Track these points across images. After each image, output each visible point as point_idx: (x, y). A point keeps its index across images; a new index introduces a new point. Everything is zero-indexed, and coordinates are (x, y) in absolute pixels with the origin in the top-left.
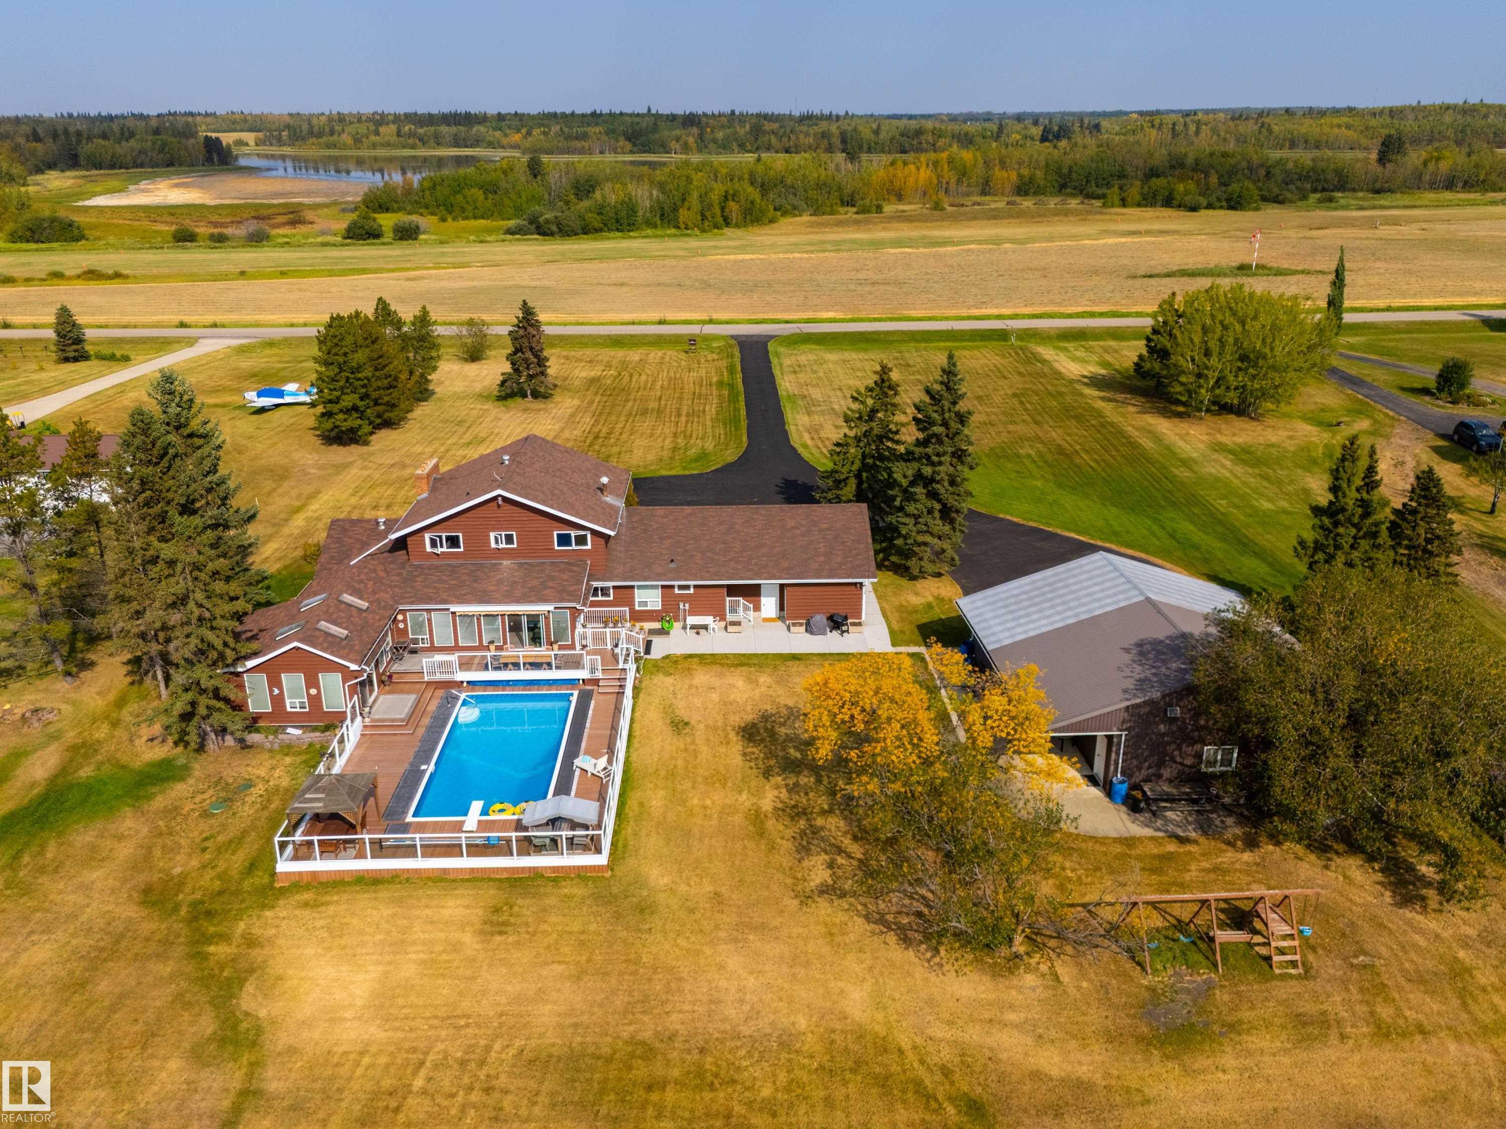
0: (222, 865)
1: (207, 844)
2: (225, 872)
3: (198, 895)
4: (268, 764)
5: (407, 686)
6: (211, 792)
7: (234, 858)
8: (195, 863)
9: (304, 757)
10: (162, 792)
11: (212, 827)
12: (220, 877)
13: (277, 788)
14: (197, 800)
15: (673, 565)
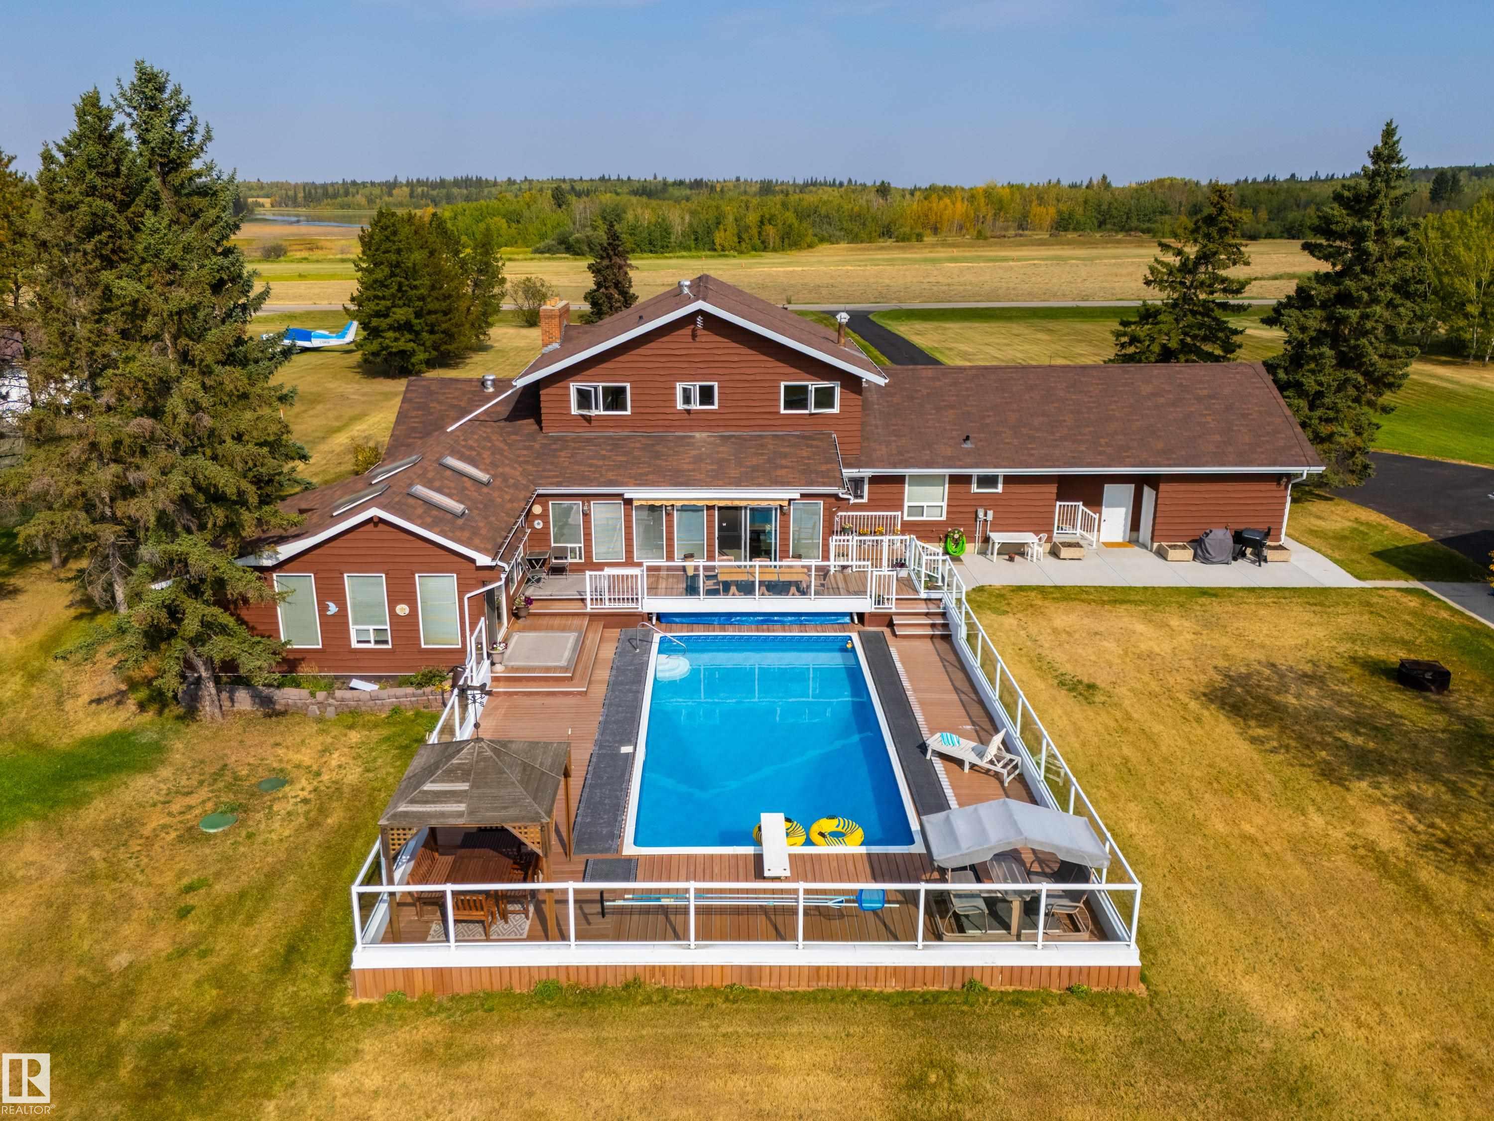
0: (223, 948)
1: (191, 900)
2: (229, 967)
3: (164, 1026)
4: (317, 742)
5: (557, 621)
6: (204, 793)
7: (251, 932)
8: (162, 943)
9: (385, 732)
10: (105, 792)
11: (202, 862)
12: (216, 979)
13: (337, 788)
14: (175, 807)
15: (968, 445)
